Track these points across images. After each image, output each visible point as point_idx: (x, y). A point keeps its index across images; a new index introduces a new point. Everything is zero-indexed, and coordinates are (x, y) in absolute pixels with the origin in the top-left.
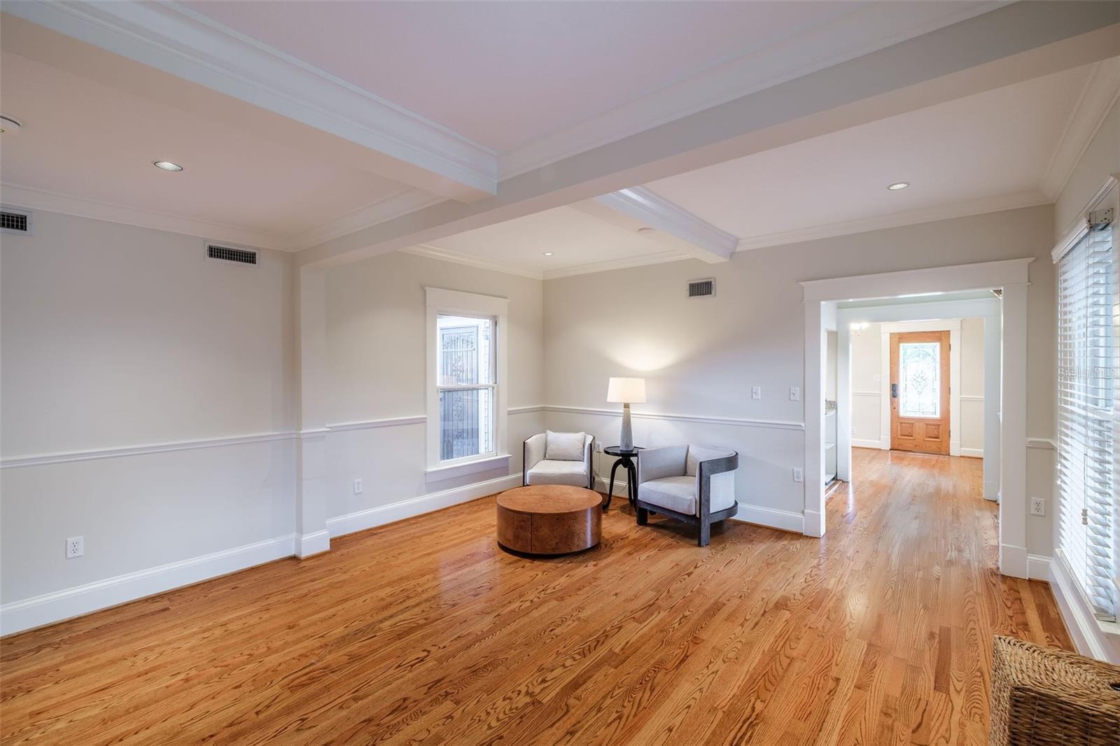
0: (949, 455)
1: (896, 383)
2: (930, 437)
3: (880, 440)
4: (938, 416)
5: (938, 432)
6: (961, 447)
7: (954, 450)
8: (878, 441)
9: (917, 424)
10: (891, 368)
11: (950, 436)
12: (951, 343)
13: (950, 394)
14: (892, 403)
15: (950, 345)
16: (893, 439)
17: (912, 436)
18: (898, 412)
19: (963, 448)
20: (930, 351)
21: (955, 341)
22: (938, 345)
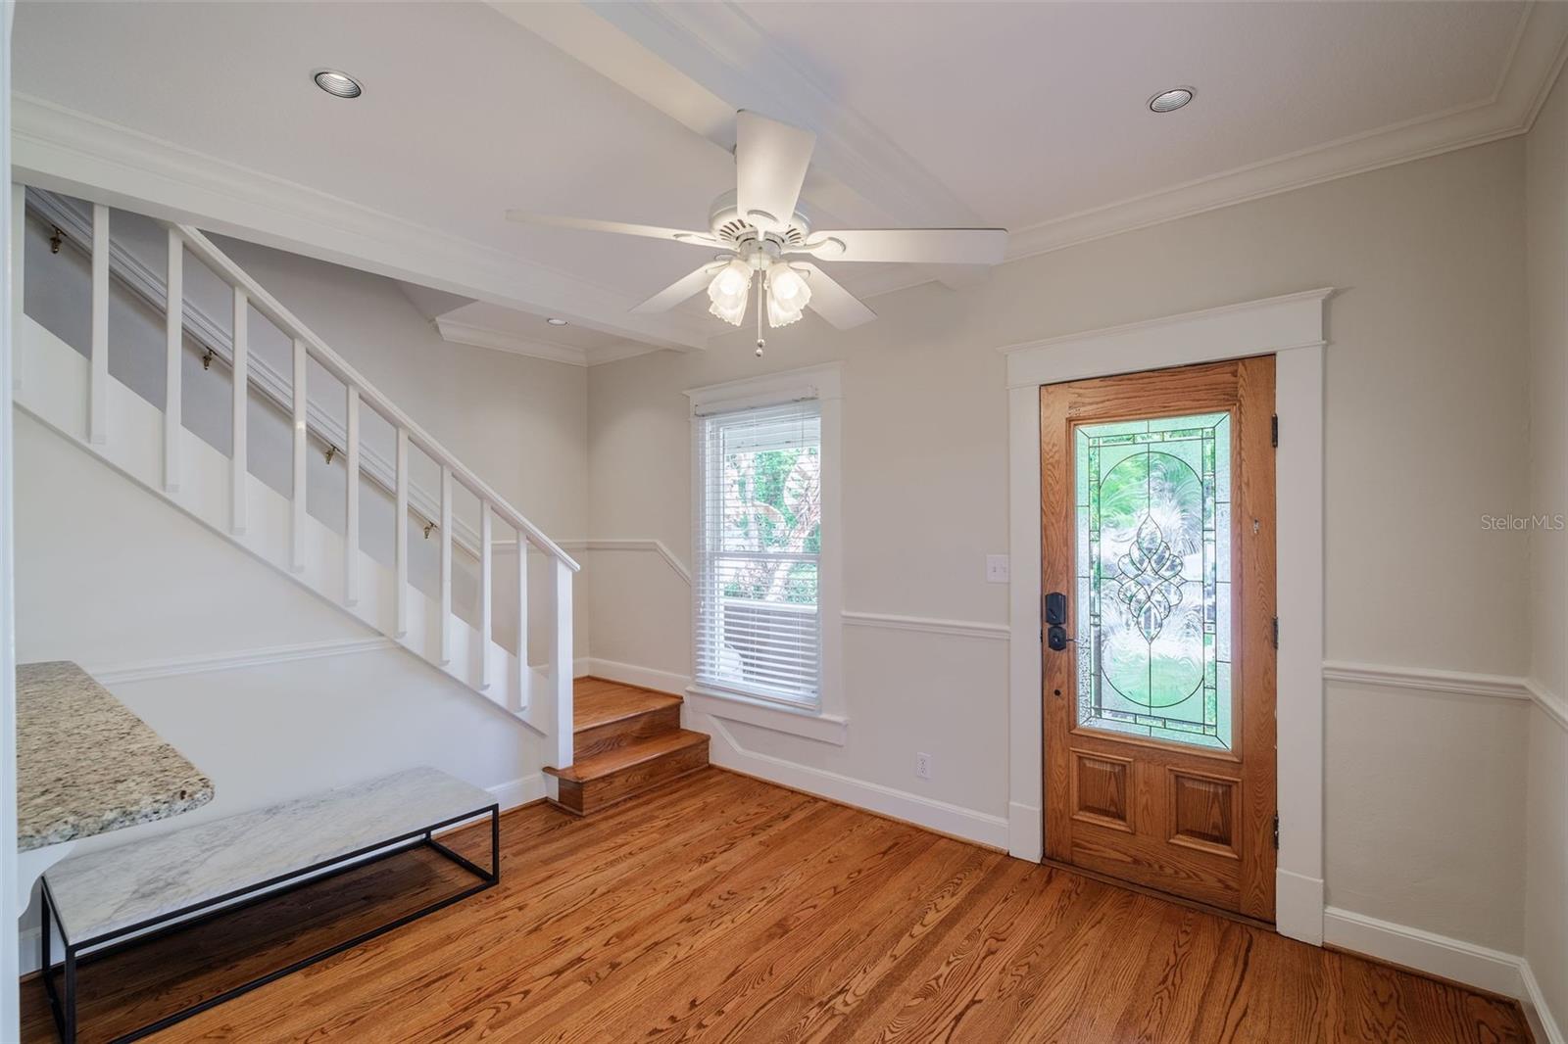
0: (1271, 926)
1: (1062, 590)
2: (1190, 833)
4: (1221, 737)
5: (1226, 813)
6: (1326, 903)
8: (997, 820)
9: (1140, 767)
10: (1044, 528)
11: (1276, 839)
12: (1280, 411)
13: (1275, 645)
14: (1047, 671)
15: (1275, 420)
16: (1051, 820)
17: (1121, 817)
18: (1071, 710)
19: (1331, 910)
20: (1192, 452)
22: (1220, 424)
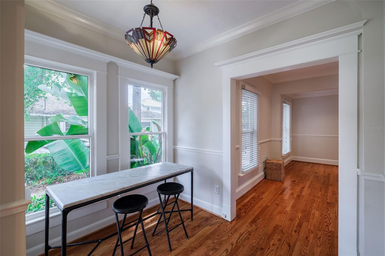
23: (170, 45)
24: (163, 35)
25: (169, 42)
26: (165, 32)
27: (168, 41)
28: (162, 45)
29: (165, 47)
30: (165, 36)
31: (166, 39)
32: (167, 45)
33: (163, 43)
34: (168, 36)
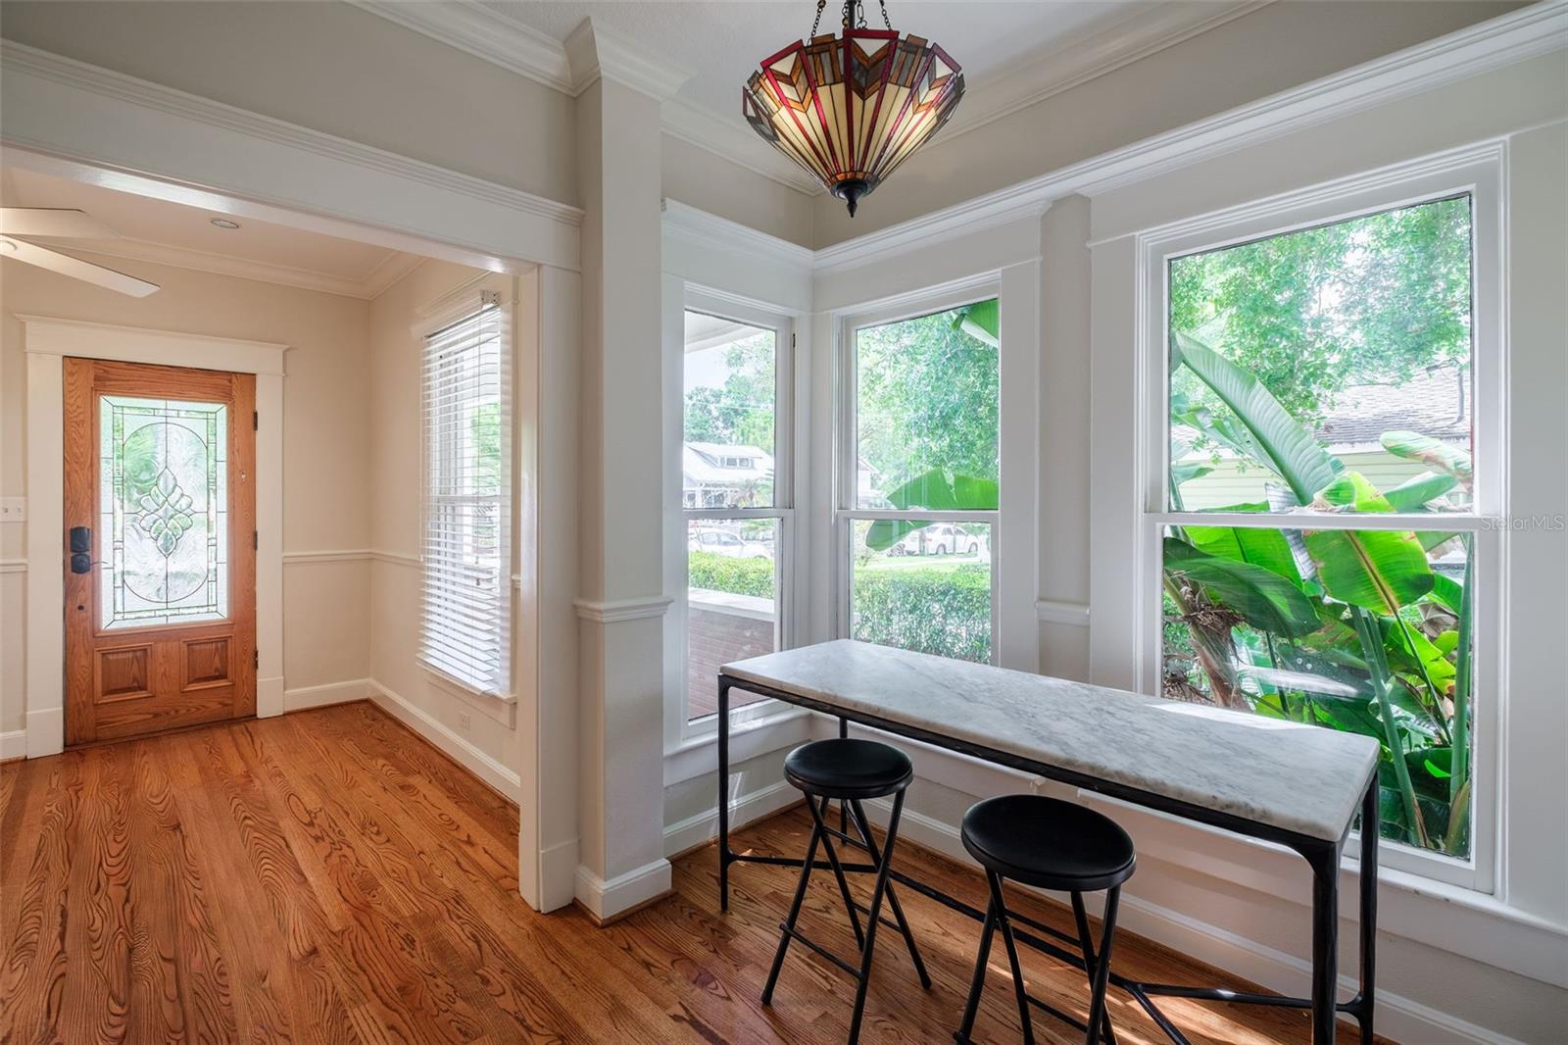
0: (253, 716)
1: (86, 524)
2: (199, 680)
3: (24, 726)
4: (219, 612)
5: (224, 660)
6: (285, 689)
7: (268, 705)
8: (20, 733)
9: (158, 646)
11: (256, 663)
12: (258, 409)
13: (256, 548)
14: (70, 592)
15: (256, 414)
17: (144, 688)
18: (95, 617)
19: (289, 692)
21: (267, 401)
22: (220, 411)
23: (829, 80)
24: (767, 81)
25: (808, 75)
26: (764, 69)
27: (803, 79)
28: (801, 116)
29: (812, 109)
30: (777, 77)
31: (788, 80)
32: (815, 98)
33: (792, 104)
34: (784, 66)
